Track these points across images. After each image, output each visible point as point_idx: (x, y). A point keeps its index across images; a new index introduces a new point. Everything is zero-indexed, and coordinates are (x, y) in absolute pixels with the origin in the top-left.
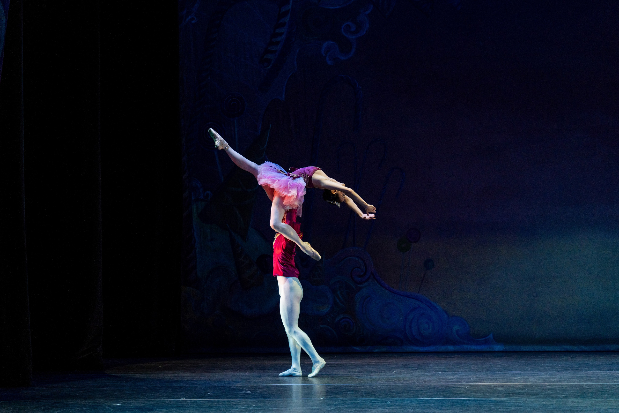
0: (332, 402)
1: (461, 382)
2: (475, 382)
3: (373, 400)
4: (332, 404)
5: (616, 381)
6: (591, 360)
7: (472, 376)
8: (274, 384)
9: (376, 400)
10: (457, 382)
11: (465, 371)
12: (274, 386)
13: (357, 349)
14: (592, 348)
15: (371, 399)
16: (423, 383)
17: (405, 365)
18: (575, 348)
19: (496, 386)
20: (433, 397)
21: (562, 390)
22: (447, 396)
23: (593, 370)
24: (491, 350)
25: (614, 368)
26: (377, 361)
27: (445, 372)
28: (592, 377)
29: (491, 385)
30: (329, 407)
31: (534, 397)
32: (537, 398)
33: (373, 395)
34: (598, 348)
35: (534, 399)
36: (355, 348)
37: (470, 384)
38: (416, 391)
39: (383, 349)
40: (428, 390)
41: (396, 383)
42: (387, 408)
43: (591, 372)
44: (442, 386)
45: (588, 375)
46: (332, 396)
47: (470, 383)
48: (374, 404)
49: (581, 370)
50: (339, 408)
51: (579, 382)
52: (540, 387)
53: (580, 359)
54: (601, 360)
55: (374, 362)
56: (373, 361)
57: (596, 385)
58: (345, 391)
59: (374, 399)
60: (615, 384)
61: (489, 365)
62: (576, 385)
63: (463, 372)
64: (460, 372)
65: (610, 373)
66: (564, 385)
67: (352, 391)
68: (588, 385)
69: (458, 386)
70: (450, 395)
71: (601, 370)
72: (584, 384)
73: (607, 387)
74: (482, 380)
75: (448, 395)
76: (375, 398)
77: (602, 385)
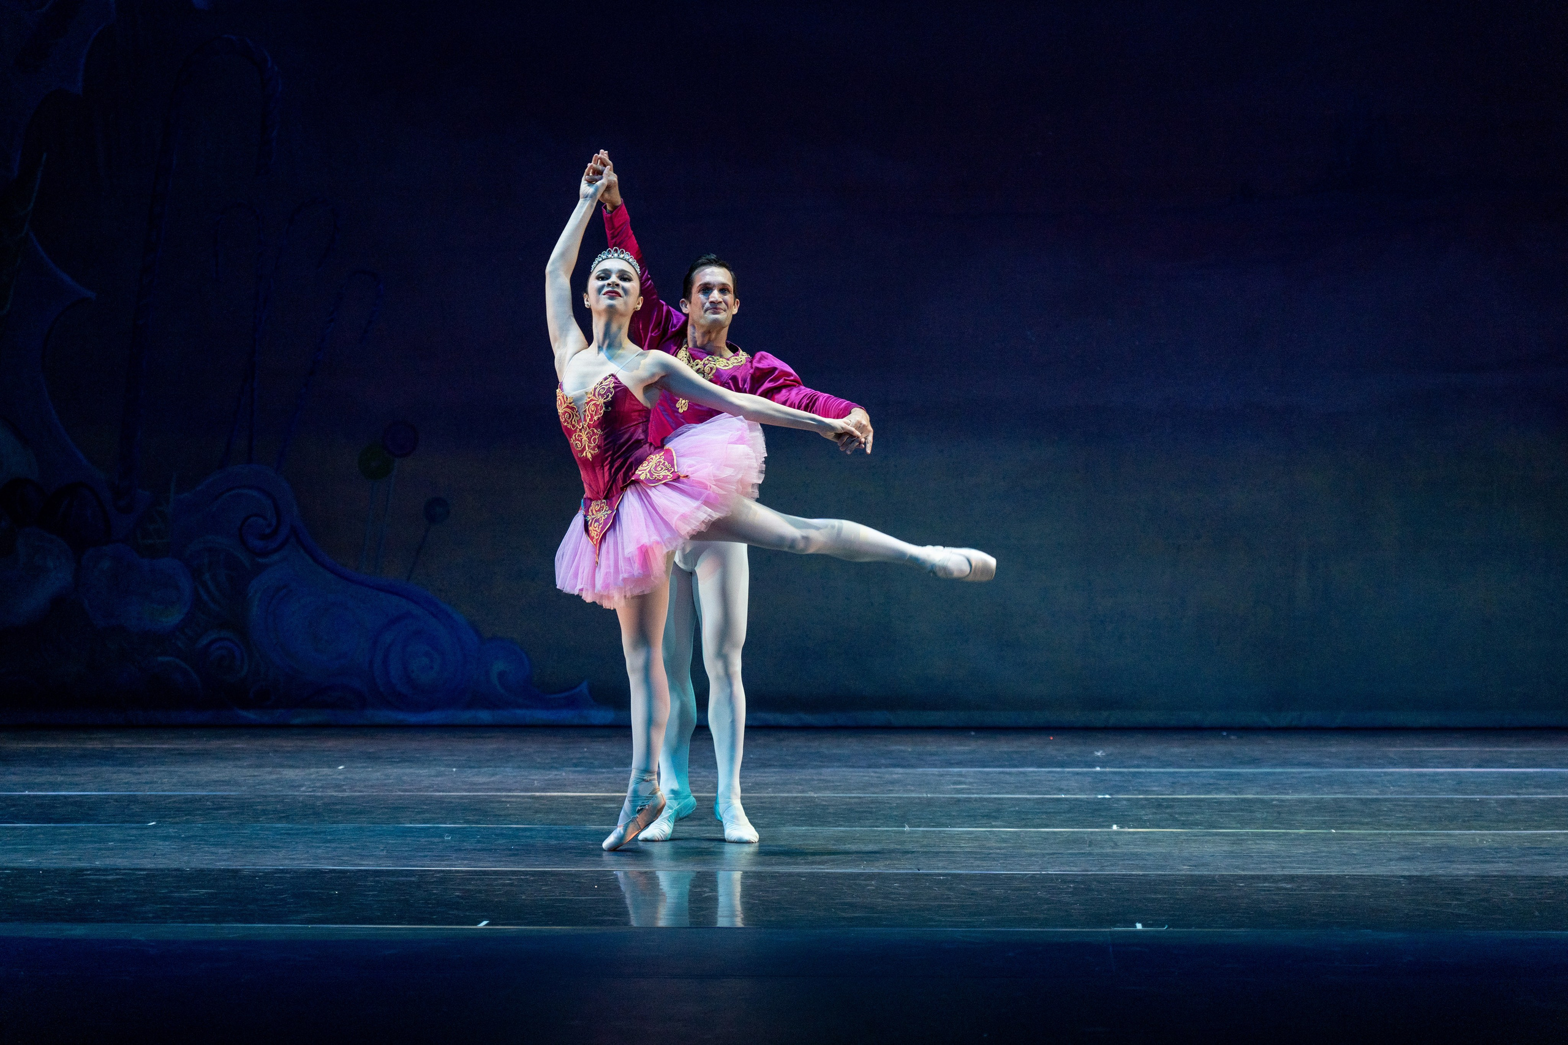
0: (176, 832)
1: (510, 790)
2: (544, 790)
3: (282, 829)
4: (175, 837)
5: (892, 790)
6: (827, 745)
7: (537, 777)
8: (27, 793)
9: (291, 829)
10: (498, 790)
11: (520, 767)
12: (29, 795)
13: (251, 715)
14: (826, 719)
15: (279, 825)
16: (413, 792)
17: (370, 753)
18: (784, 719)
19: (597, 799)
20: (438, 823)
21: (763, 808)
22: (473, 819)
23: (833, 767)
24: (583, 722)
25: (883, 761)
26: (299, 743)
27: (470, 767)
28: (833, 782)
29: (584, 798)
30: (167, 843)
31: (695, 823)
32: (700, 825)
33: (284, 817)
34: (842, 719)
35: (693, 828)
36: (244, 713)
37: (533, 794)
38: (396, 808)
39: (316, 717)
40: (425, 807)
41: (344, 791)
42: (319, 847)
43: (829, 770)
44: (462, 797)
45: (822, 777)
46: (177, 820)
47: (532, 792)
48: (285, 837)
49: (803, 767)
50: (193, 846)
51: (803, 791)
52: (707, 803)
53: (797, 743)
54: (851, 745)
55: (290, 746)
56: (288, 744)
57: (846, 797)
58: (212, 809)
59: (287, 825)
60: (889, 797)
61: (578, 755)
62: (796, 797)
63: (513, 768)
64: (507, 769)
65: (876, 772)
66: (764, 797)
67: (230, 808)
68: (823, 797)
69: (504, 799)
70: (481, 818)
71: (853, 767)
72: (816, 795)
73: (872, 802)
74: (561, 787)
75: (477, 817)
76: (288, 823)
77: (860, 798)
